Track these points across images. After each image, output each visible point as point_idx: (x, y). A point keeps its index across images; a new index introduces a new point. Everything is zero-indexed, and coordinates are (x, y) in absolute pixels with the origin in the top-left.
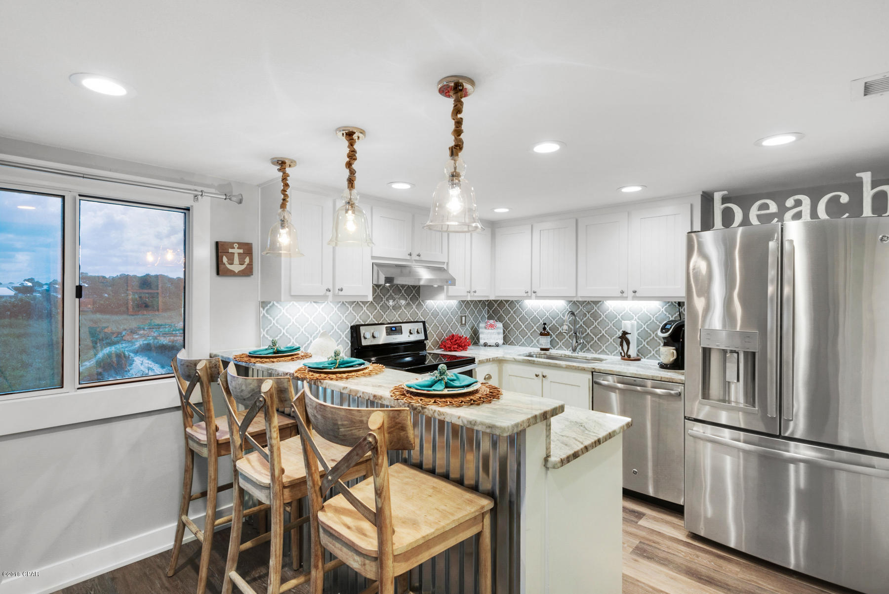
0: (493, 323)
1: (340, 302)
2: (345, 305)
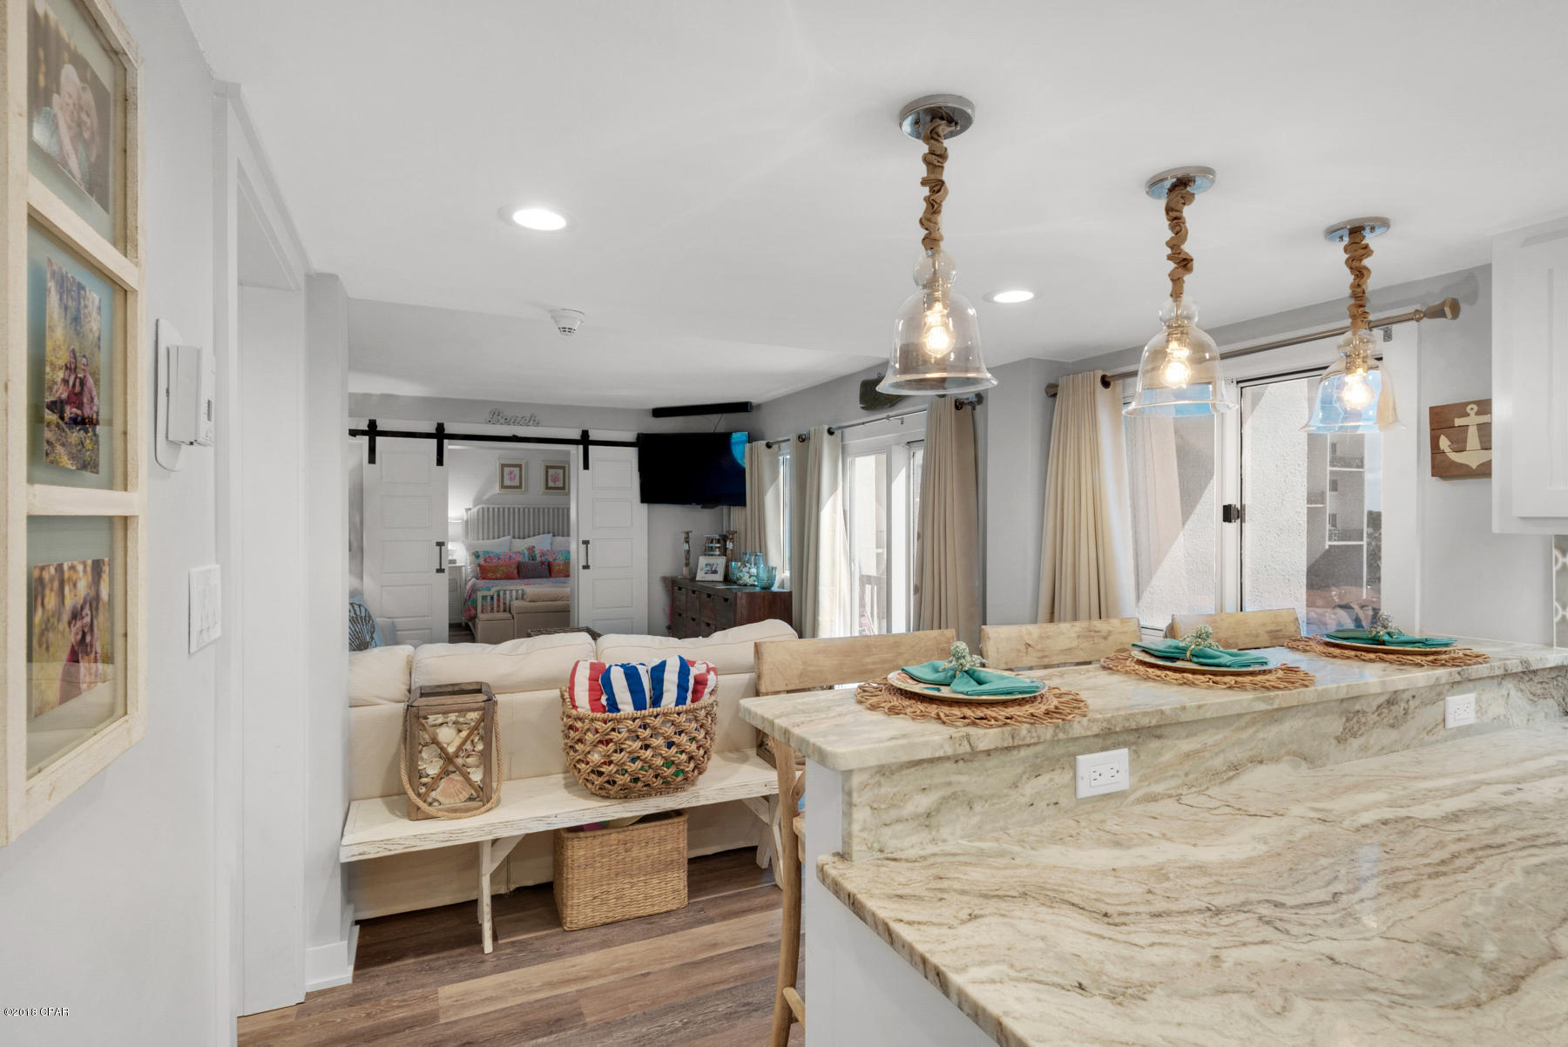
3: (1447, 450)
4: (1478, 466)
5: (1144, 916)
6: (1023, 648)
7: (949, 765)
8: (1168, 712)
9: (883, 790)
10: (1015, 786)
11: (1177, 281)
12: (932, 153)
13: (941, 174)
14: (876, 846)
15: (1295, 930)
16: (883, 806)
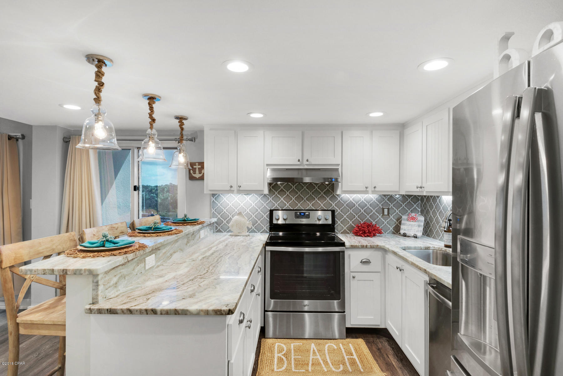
0: (414, 216)
1: (263, 194)
2: (267, 196)
3: (192, 173)
4: (199, 177)
5: (181, 285)
6: (93, 236)
7: (121, 267)
8: (162, 242)
9: (106, 279)
10: (134, 270)
11: (151, 125)
12: (98, 71)
13: (102, 80)
14: (104, 297)
15: (206, 277)
16: (106, 284)
